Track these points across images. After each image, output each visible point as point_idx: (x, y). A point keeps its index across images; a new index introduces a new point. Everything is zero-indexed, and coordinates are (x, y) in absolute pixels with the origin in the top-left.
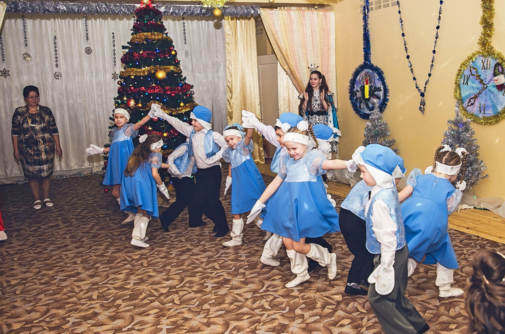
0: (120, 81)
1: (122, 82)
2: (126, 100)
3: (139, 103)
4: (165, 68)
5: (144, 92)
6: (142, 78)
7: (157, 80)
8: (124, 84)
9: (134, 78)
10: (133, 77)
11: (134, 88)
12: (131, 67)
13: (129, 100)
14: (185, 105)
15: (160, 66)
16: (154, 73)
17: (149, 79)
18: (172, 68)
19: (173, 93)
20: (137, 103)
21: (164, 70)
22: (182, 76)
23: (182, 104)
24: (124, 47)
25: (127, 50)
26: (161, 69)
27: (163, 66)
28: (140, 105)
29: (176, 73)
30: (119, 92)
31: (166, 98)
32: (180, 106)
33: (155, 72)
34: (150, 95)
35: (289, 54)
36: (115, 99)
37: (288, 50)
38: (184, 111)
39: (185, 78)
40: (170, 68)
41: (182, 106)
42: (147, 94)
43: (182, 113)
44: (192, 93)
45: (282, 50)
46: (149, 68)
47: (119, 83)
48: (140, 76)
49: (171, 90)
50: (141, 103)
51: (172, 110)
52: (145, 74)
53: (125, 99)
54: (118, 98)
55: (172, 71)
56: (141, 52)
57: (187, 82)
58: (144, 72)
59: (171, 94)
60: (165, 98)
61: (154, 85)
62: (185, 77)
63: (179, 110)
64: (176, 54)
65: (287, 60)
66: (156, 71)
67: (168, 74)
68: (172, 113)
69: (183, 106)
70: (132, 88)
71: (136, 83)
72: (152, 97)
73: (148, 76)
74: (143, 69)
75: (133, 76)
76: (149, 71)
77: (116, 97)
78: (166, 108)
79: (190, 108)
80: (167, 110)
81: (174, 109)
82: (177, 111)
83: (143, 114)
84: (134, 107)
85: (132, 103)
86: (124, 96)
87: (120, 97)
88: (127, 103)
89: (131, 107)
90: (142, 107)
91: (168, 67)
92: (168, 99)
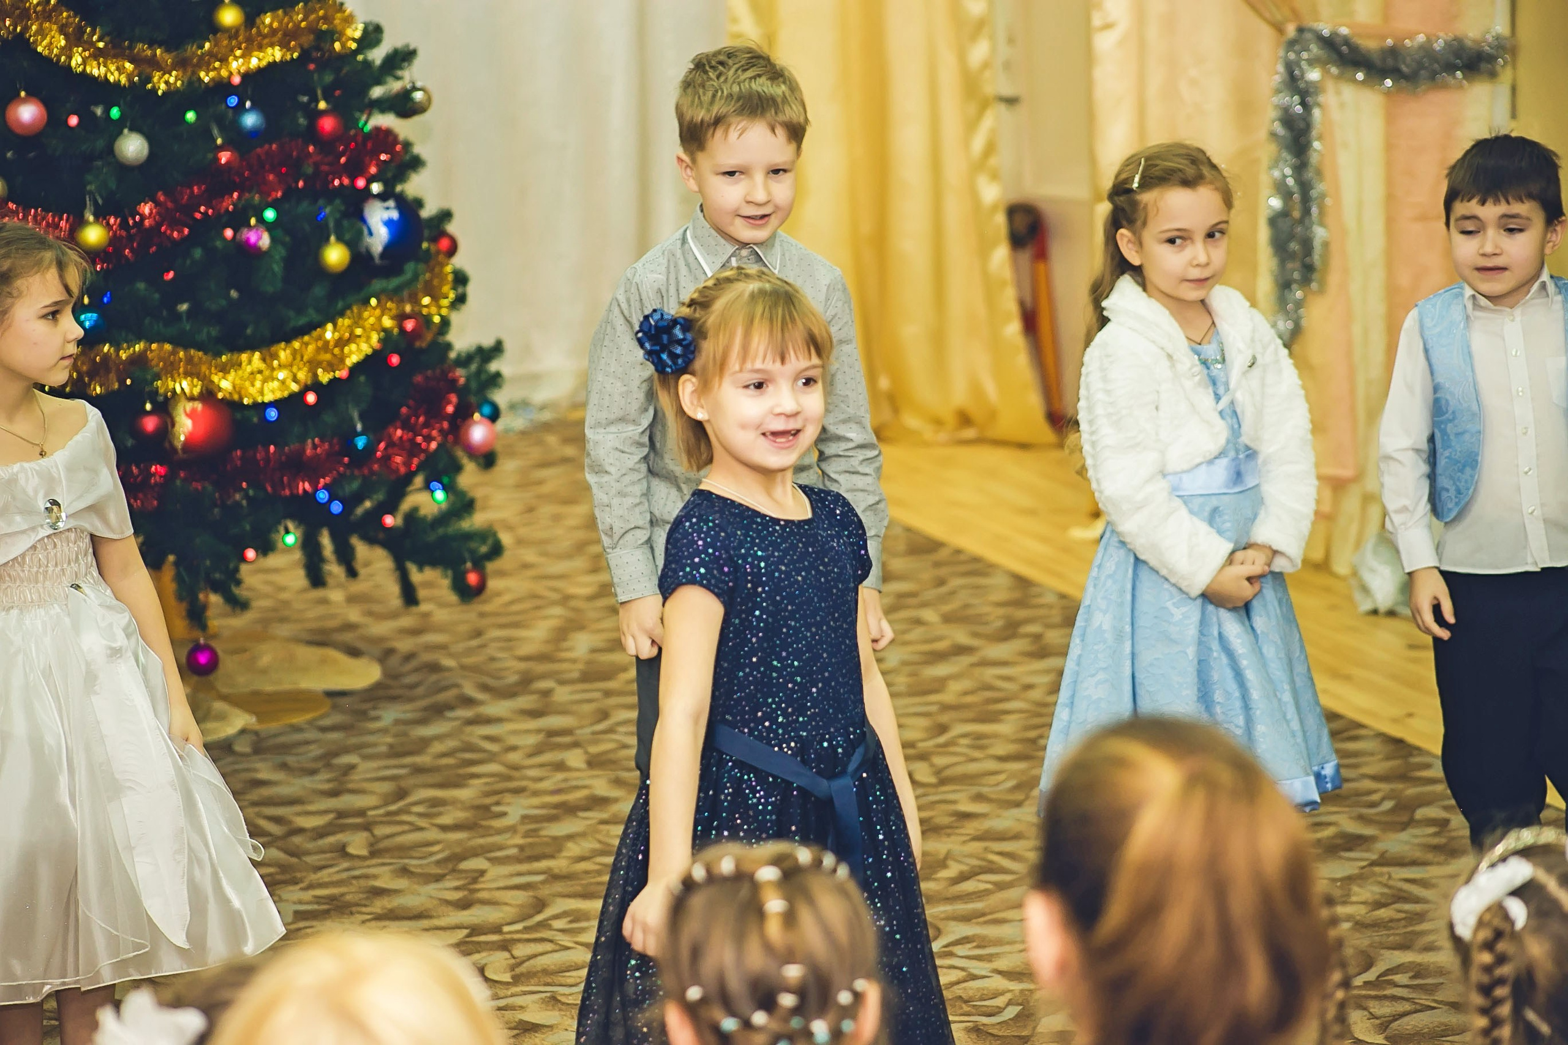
14: (250, 20)
23: (229, 16)
32: (214, 29)
38: (237, 67)
41: (225, 29)
43: (222, 88)
63: (205, 63)
68: (149, 79)
69: (232, 33)
78: (101, 45)
79: (284, 45)
80: (115, 56)
81: (168, 50)
82: (181, 64)
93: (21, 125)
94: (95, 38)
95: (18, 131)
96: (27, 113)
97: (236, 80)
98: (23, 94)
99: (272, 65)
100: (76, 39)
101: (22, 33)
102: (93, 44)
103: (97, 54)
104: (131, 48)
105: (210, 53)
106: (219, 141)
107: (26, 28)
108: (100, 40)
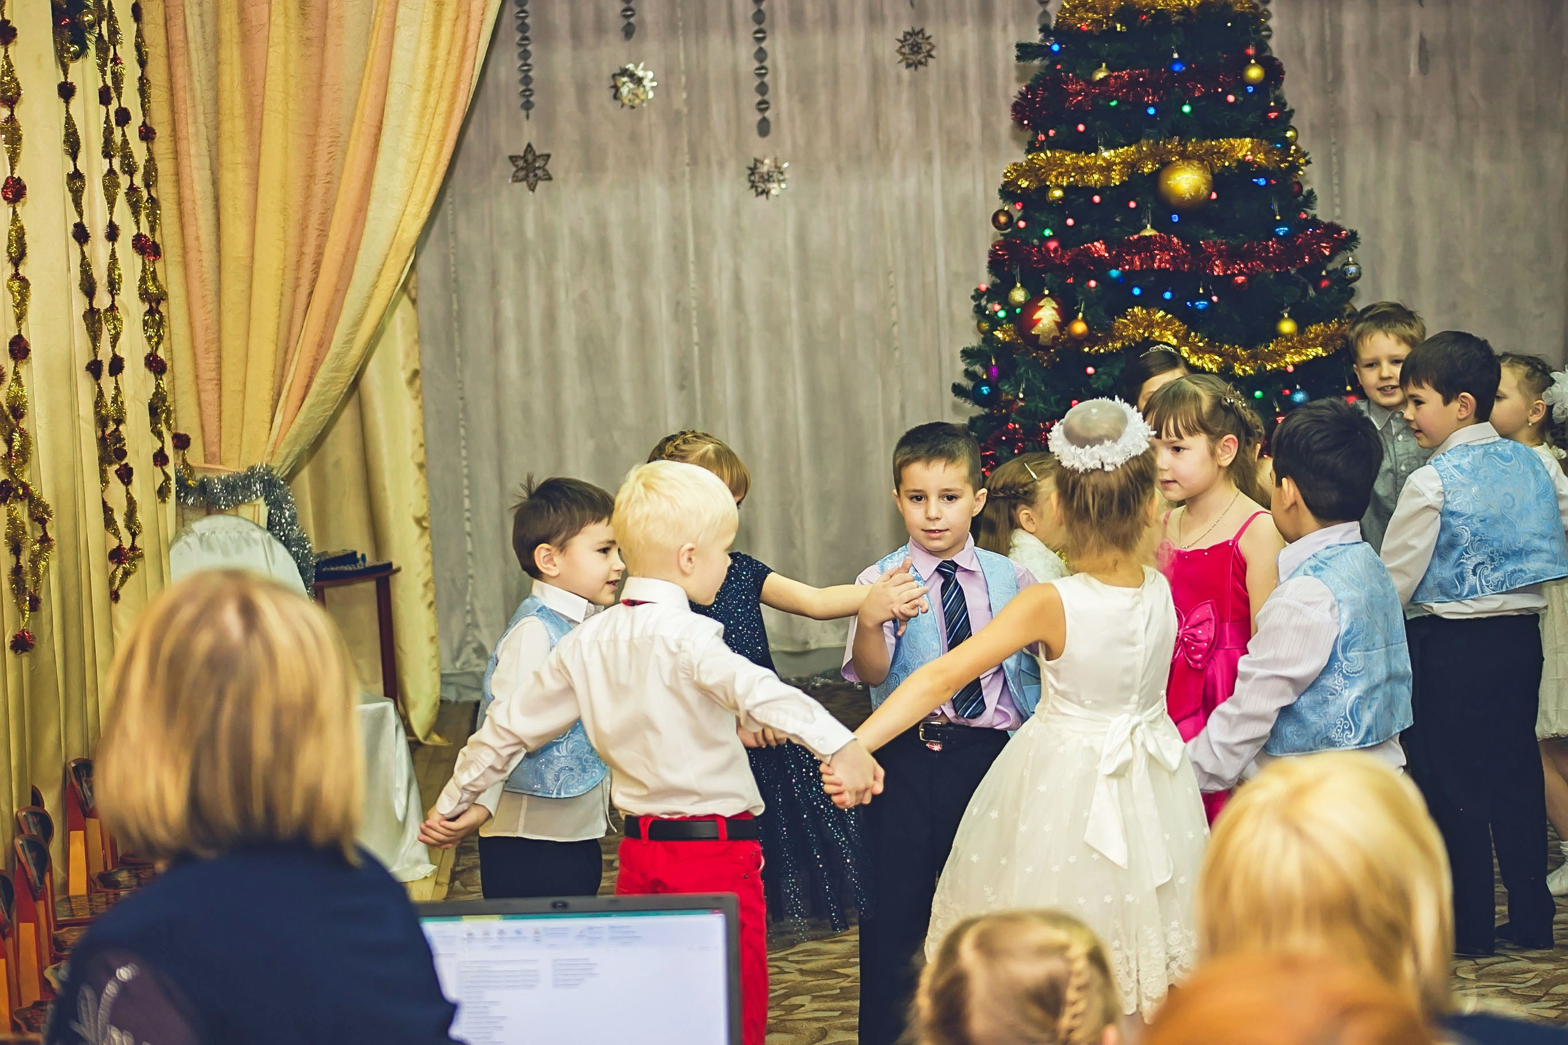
0: (1007, 213)
1: (1016, 215)
2: (1020, 305)
3: (1075, 317)
4: (1210, 152)
5: (1100, 267)
6: (1097, 199)
7: (1164, 206)
8: (1022, 224)
9: (1061, 199)
10: (1058, 193)
11: (1063, 245)
12: (1052, 145)
13: (1034, 301)
14: (1301, 328)
15: (1184, 139)
16: (1155, 176)
17: (1131, 205)
18: (1244, 148)
19: (1241, 273)
20: (1066, 316)
21: (1203, 159)
22: (1296, 185)
23: (1287, 326)
24: (1025, 52)
25: (1038, 65)
26: (1185, 157)
27: (1203, 137)
28: (1079, 327)
29: (1264, 173)
30: (995, 264)
31: (1207, 297)
32: (1276, 334)
33: (1158, 171)
34: (1128, 279)
36: (978, 295)
38: (1291, 360)
39: (1313, 196)
40: (1233, 148)
41: (1284, 335)
42: (1114, 273)
43: (1281, 373)
44: (1351, 269)
46: (1126, 152)
47: (1003, 219)
48: (1092, 191)
49: (1233, 256)
50: (1084, 319)
51: (1236, 358)
52: (1109, 178)
53: (1019, 295)
54: (991, 294)
55: (1243, 163)
56: (1100, 75)
58: (1109, 167)
59: (1229, 278)
60: (1201, 298)
61: (1149, 232)
62: (1311, 192)
63: (1269, 357)
64: (1274, 71)
66: (1166, 165)
67: (1219, 180)
68: (1232, 368)
69: (1288, 337)
70: (1053, 245)
71: (1070, 222)
72: (1137, 291)
73: (1126, 190)
74: (1106, 154)
75: (1060, 187)
76: (1132, 166)
77: (983, 287)
78: (1201, 344)
79: (1324, 346)
80: (1209, 352)
81: (1245, 350)
82: (1254, 357)
83: (1090, 370)
84: (1055, 338)
85: (1047, 315)
86: (1014, 286)
87: (999, 292)
88: (1022, 319)
89: (1039, 335)
90: (1089, 338)
91: (1224, 144)
92: (1215, 299)
94: (1197, 340)
97: (1290, 369)
99: (1316, 358)
100: (1184, 340)
101: (1148, 337)
102: (1194, 344)
103: (1198, 351)
104: (1220, 347)
105: (1274, 352)
106: (1277, 410)
107: (1152, 333)
108: (1200, 341)
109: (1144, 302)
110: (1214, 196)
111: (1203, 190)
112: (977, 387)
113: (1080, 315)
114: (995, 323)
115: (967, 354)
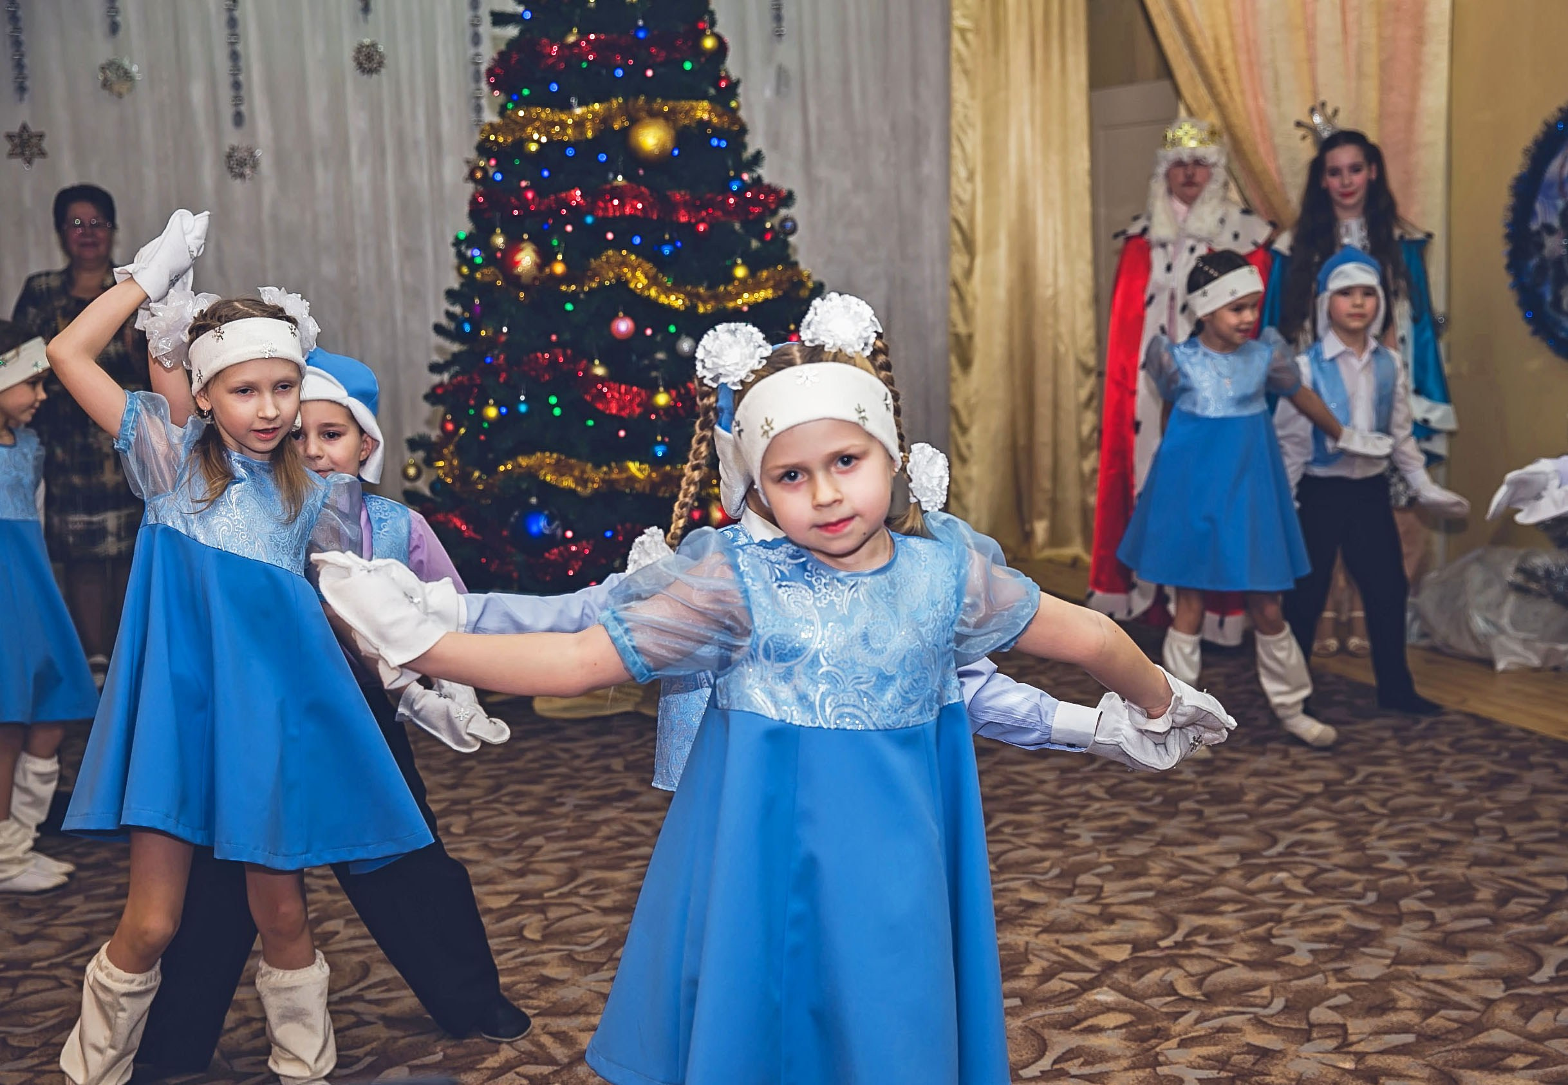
0: (483, 168)
1: (491, 172)
2: (500, 249)
3: (555, 259)
4: (673, 112)
5: (578, 212)
6: (571, 152)
7: (634, 159)
8: (499, 177)
9: (537, 153)
10: (534, 148)
11: (539, 193)
12: (526, 103)
13: (514, 245)
14: (753, 271)
15: (650, 99)
16: (625, 132)
17: (603, 158)
18: (702, 111)
19: (703, 221)
20: (545, 257)
21: (669, 118)
22: (744, 146)
23: (740, 272)
24: (500, 19)
25: (512, 31)
26: (654, 115)
27: (665, 99)
28: (559, 268)
29: (719, 133)
30: (476, 212)
31: (671, 242)
32: (731, 278)
33: (628, 127)
34: (603, 224)
35: (1228, 61)
36: (457, 243)
37: (1226, 43)
38: (746, 300)
39: (757, 158)
40: (692, 108)
41: (739, 279)
42: (589, 220)
43: (738, 312)
44: (789, 224)
45: (1199, 42)
46: (600, 108)
47: (479, 175)
48: (566, 144)
49: (693, 207)
50: (563, 261)
51: (699, 296)
52: (584, 133)
53: (499, 241)
54: (470, 241)
55: (700, 122)
56: (571, 39)
57: (767, 173)
58: (580, 124)
59: (691, 227)
60: (667, 243)
61: (621, 182)
62: (759, 153)
63: (728, 297)
64: (722, 48)
65: (1221, 87)
66: (633, 122)
67: (680, 138)
68: (695, 307)
69: (743, 281)
70: (530, 195)
71: (546, 173)
72: (610, 236)
73: (598, 143)
74: (579, 111)
75: (537, 141)
76: (605, 120)
77: (462, 236)
78: (668, 283)
79: (773, 288)
80: (676, 291)
81: (707, 289)
82: (716, 297)
83: (569, 307)
84: (535, 278)
85: (526, 259)
86: (493, 232)
87: (479, 237)
88: (504, 262)
89: (518, 277)
90: (566, 279)
91: (685, 105)
92: (679, 244)
93: (618, 331)
94: (665, 280)
95: (618, 337)
96: (623, 326)
97: (745, 309)
98: (621, 314)
99: (766, 300)
100: (653, 281)
101: (621, 279)
102: (663, 283)
103: (667, 291)
104: (685, 286)
105: (730, 292)
108: (668, 280)
109: (616, 245)
110: (676, 152)
111: (669, 145)
112: (459, 326)
113: (560, 257)
114: (474, 268)
115: (451, 295)
